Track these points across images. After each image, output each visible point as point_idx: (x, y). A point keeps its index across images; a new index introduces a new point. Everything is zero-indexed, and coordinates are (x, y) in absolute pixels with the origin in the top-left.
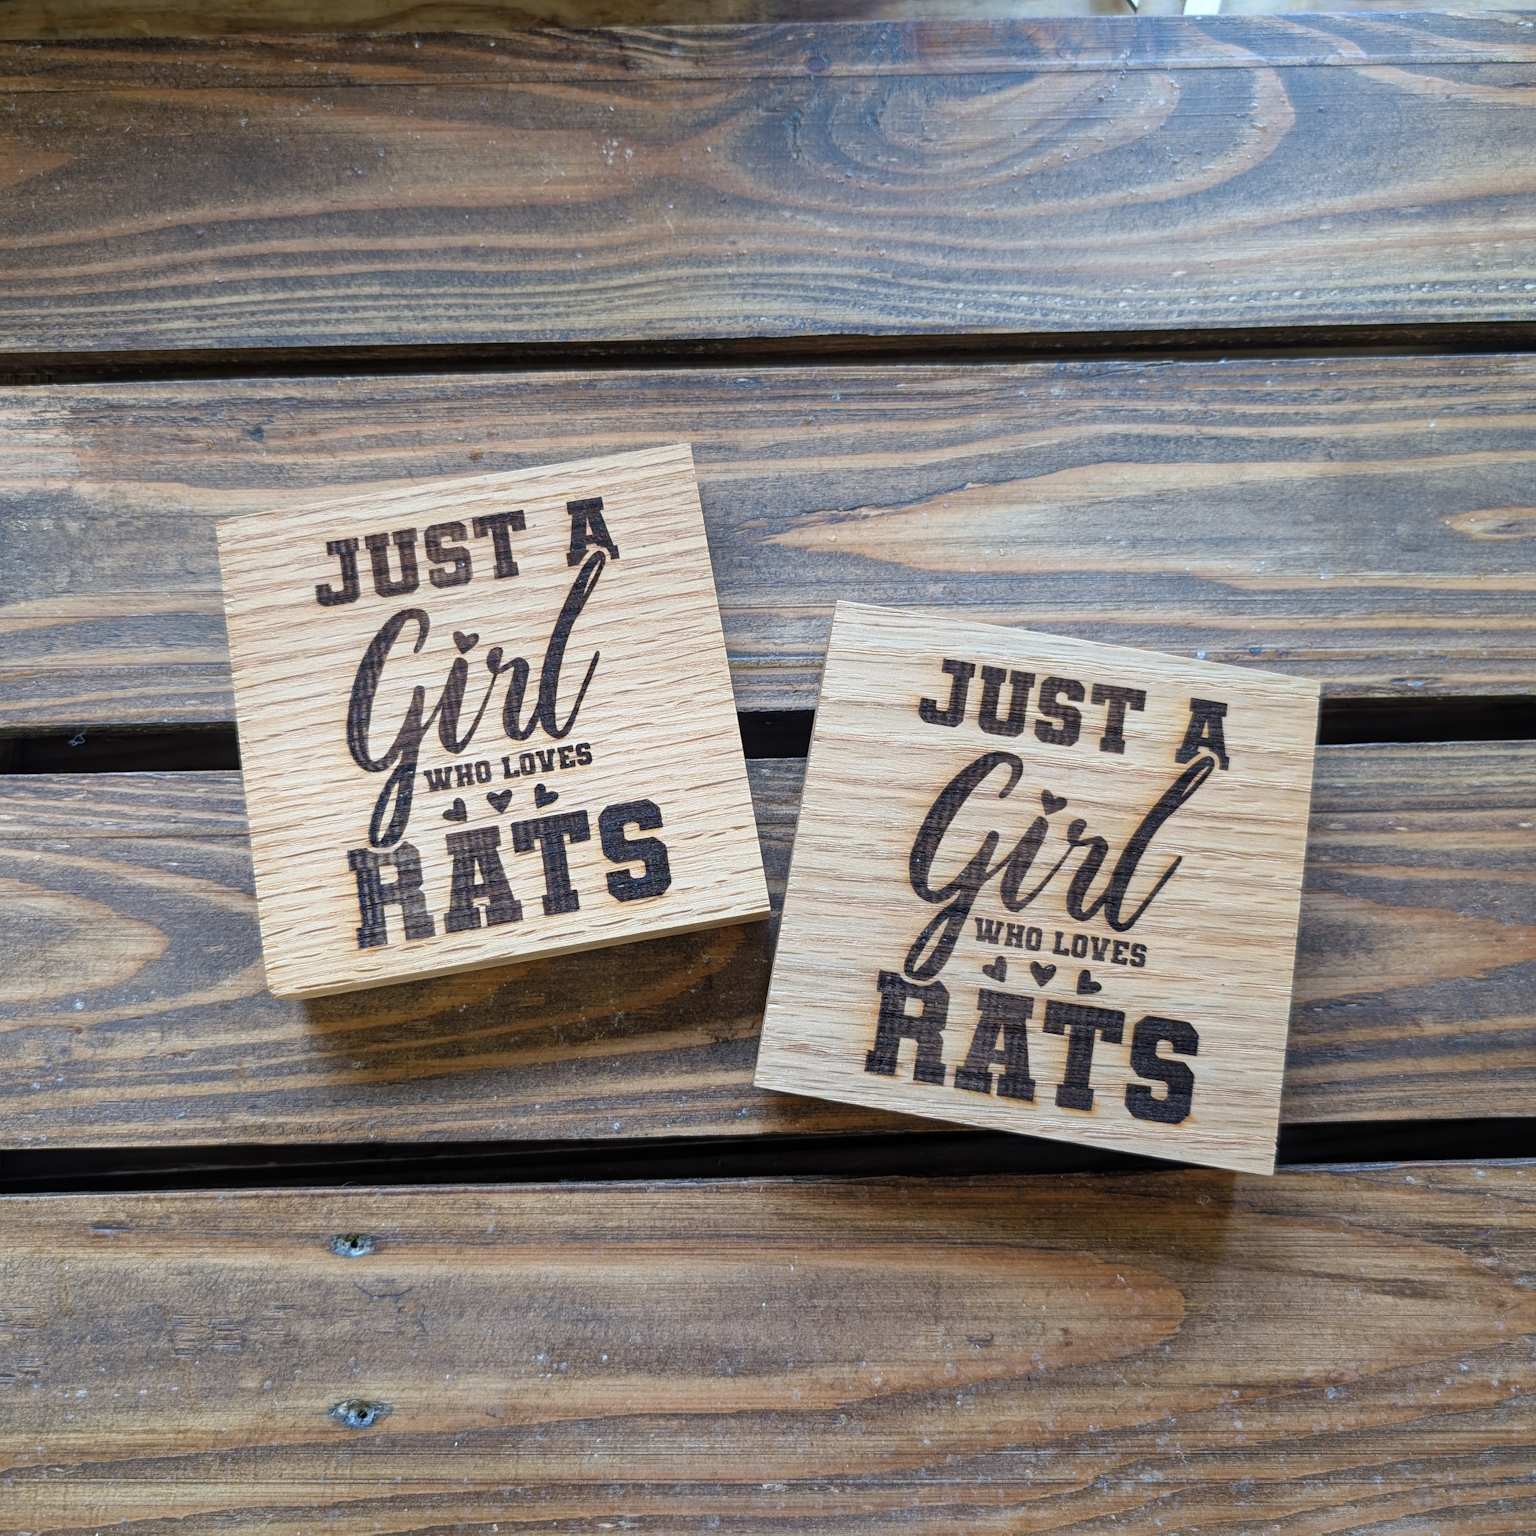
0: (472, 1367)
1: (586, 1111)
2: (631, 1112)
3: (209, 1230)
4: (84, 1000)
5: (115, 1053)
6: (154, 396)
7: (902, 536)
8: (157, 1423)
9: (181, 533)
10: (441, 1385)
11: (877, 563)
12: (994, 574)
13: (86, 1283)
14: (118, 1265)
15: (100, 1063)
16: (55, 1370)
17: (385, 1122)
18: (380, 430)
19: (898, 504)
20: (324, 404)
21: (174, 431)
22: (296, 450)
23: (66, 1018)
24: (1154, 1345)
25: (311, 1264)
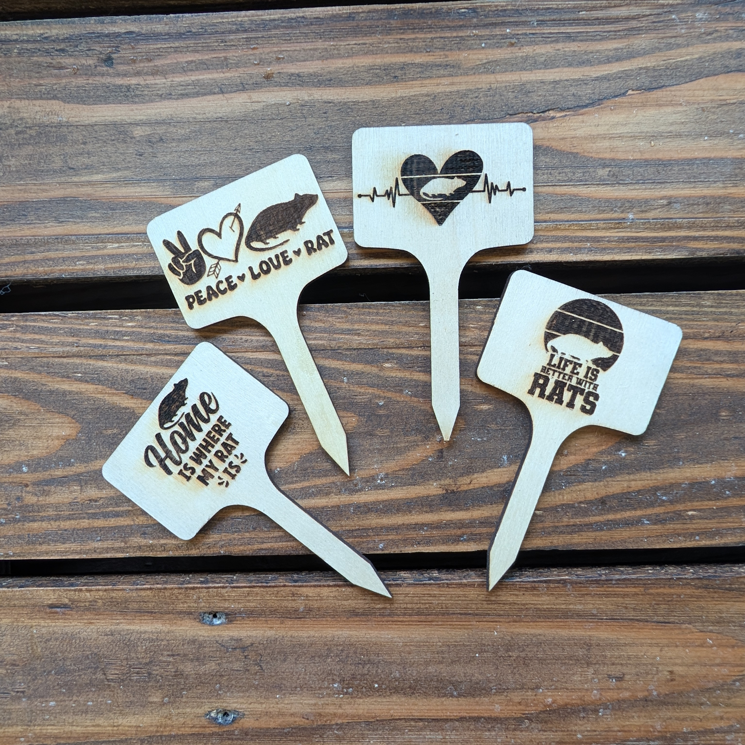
0: (293, 691)
1: (360, 537)
2: (390, 537)
3: (122, 608)
4: (28, 465)
5: (51, 499)
6: (31, 32)
7: (580, 133)
8: (101, 721)
9: (62, 139)
10: (274, 701)
11: (561, 153)
12: (646, 160)
13: (48, 640)
14: (67, 630)
15: (42, 506)
16: (35, 690)
17: (230, 543)
18: (197, 57)
19: (578, 107)
20: (156, 37)
21: (49, 60)
22: (138, 74)
23: (16, 477)
24: (729, 681)
25: (189, 629)
